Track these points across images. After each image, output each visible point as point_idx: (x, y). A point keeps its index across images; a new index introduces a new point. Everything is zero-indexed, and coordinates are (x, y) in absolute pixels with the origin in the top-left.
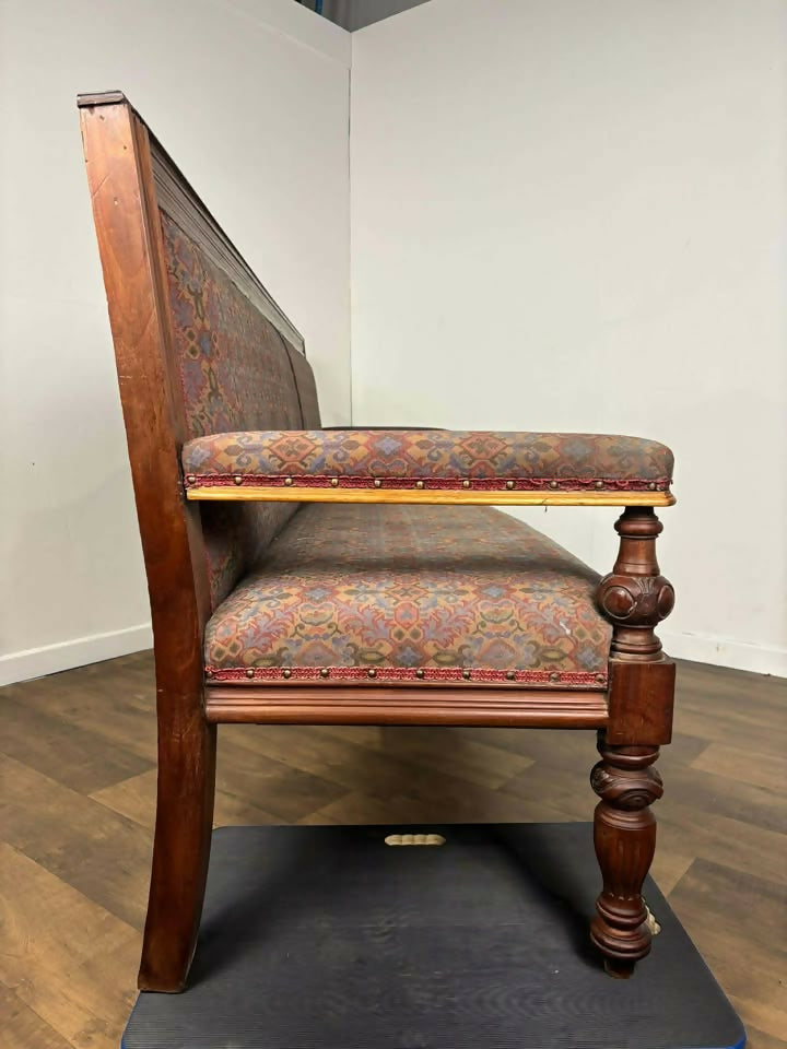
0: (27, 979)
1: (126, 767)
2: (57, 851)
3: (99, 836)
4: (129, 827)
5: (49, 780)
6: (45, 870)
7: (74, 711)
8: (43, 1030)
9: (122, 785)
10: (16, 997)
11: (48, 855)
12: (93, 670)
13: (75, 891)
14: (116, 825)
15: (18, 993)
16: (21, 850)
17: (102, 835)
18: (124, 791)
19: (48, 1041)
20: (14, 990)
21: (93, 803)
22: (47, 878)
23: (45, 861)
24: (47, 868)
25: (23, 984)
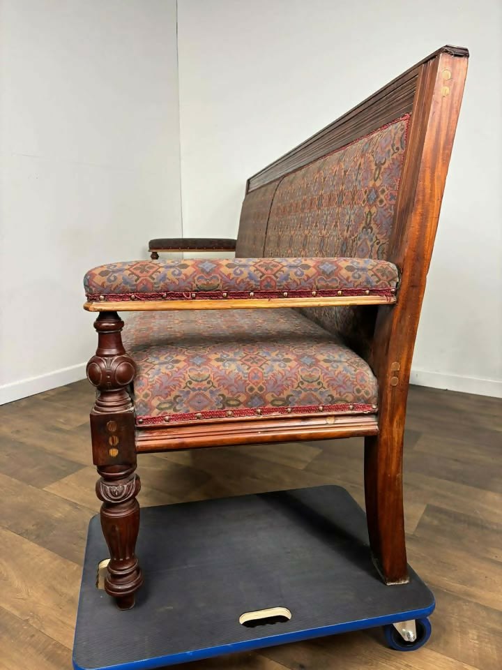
0: (34, 613)
1: (64, 468)
2: (33, 528)
3: (58, 515)
4: (77, 508)
5: (13, 479)
6: (26, 540)
7: (18, 432)
8: (54, 645)
9: (65, 480)
10: (31, 626)
11: (27, 530)
12: (24, 403)
13: (51, 552)
14: (68, 508)
15: (31, 622)
16: (7, 529)
17: (60, 515)
18: (67, 484)
19: (59, 652)
20: (27, 621)
21: (48, 493)
22: (29, 546)
23: (25, 534)
24: (28, 539)
25: (32, 617)
